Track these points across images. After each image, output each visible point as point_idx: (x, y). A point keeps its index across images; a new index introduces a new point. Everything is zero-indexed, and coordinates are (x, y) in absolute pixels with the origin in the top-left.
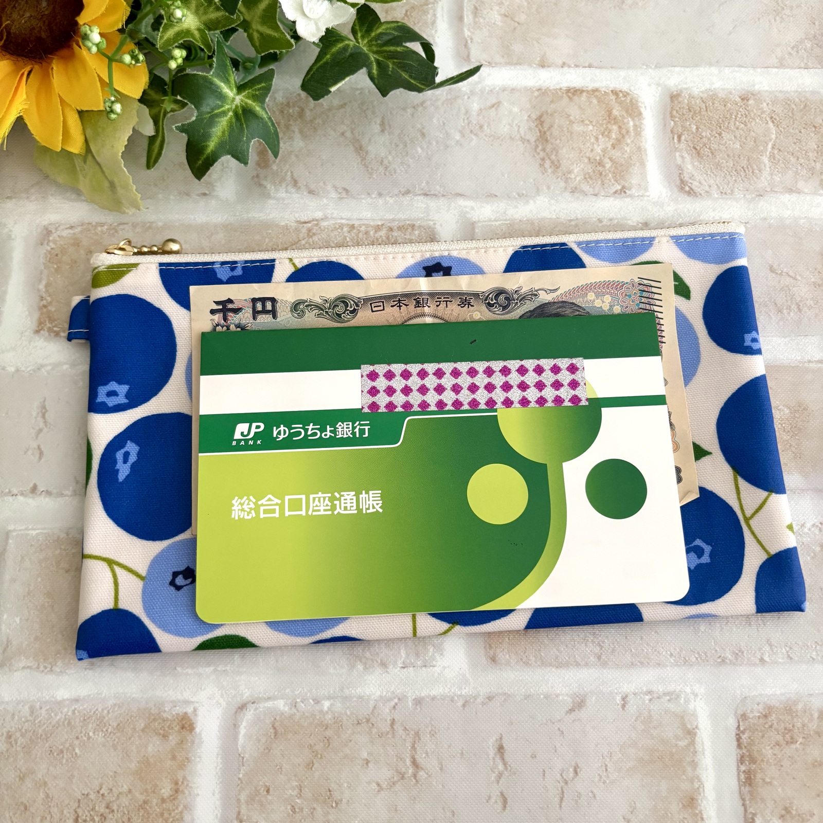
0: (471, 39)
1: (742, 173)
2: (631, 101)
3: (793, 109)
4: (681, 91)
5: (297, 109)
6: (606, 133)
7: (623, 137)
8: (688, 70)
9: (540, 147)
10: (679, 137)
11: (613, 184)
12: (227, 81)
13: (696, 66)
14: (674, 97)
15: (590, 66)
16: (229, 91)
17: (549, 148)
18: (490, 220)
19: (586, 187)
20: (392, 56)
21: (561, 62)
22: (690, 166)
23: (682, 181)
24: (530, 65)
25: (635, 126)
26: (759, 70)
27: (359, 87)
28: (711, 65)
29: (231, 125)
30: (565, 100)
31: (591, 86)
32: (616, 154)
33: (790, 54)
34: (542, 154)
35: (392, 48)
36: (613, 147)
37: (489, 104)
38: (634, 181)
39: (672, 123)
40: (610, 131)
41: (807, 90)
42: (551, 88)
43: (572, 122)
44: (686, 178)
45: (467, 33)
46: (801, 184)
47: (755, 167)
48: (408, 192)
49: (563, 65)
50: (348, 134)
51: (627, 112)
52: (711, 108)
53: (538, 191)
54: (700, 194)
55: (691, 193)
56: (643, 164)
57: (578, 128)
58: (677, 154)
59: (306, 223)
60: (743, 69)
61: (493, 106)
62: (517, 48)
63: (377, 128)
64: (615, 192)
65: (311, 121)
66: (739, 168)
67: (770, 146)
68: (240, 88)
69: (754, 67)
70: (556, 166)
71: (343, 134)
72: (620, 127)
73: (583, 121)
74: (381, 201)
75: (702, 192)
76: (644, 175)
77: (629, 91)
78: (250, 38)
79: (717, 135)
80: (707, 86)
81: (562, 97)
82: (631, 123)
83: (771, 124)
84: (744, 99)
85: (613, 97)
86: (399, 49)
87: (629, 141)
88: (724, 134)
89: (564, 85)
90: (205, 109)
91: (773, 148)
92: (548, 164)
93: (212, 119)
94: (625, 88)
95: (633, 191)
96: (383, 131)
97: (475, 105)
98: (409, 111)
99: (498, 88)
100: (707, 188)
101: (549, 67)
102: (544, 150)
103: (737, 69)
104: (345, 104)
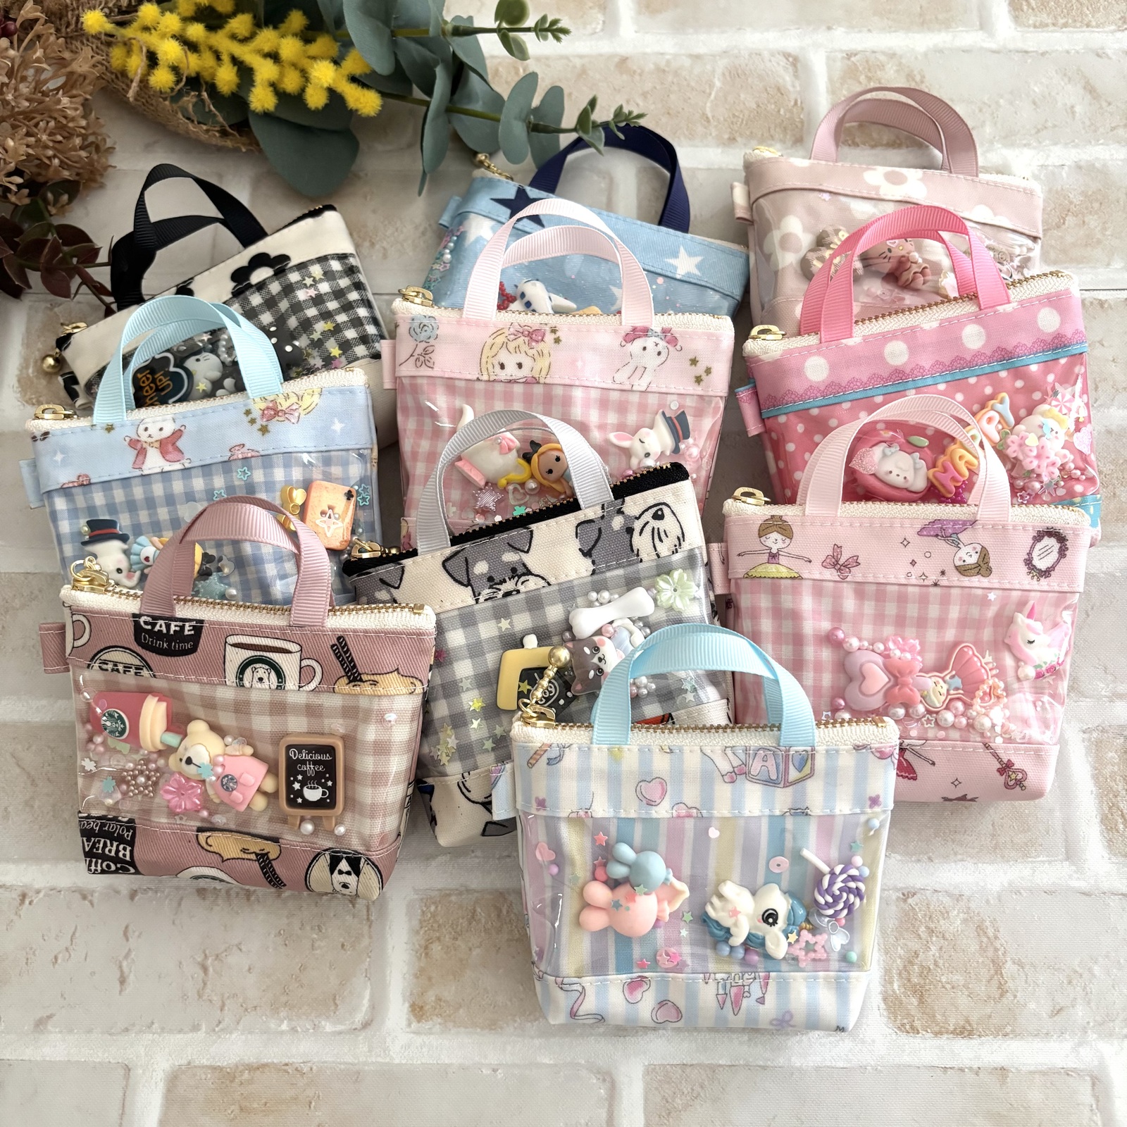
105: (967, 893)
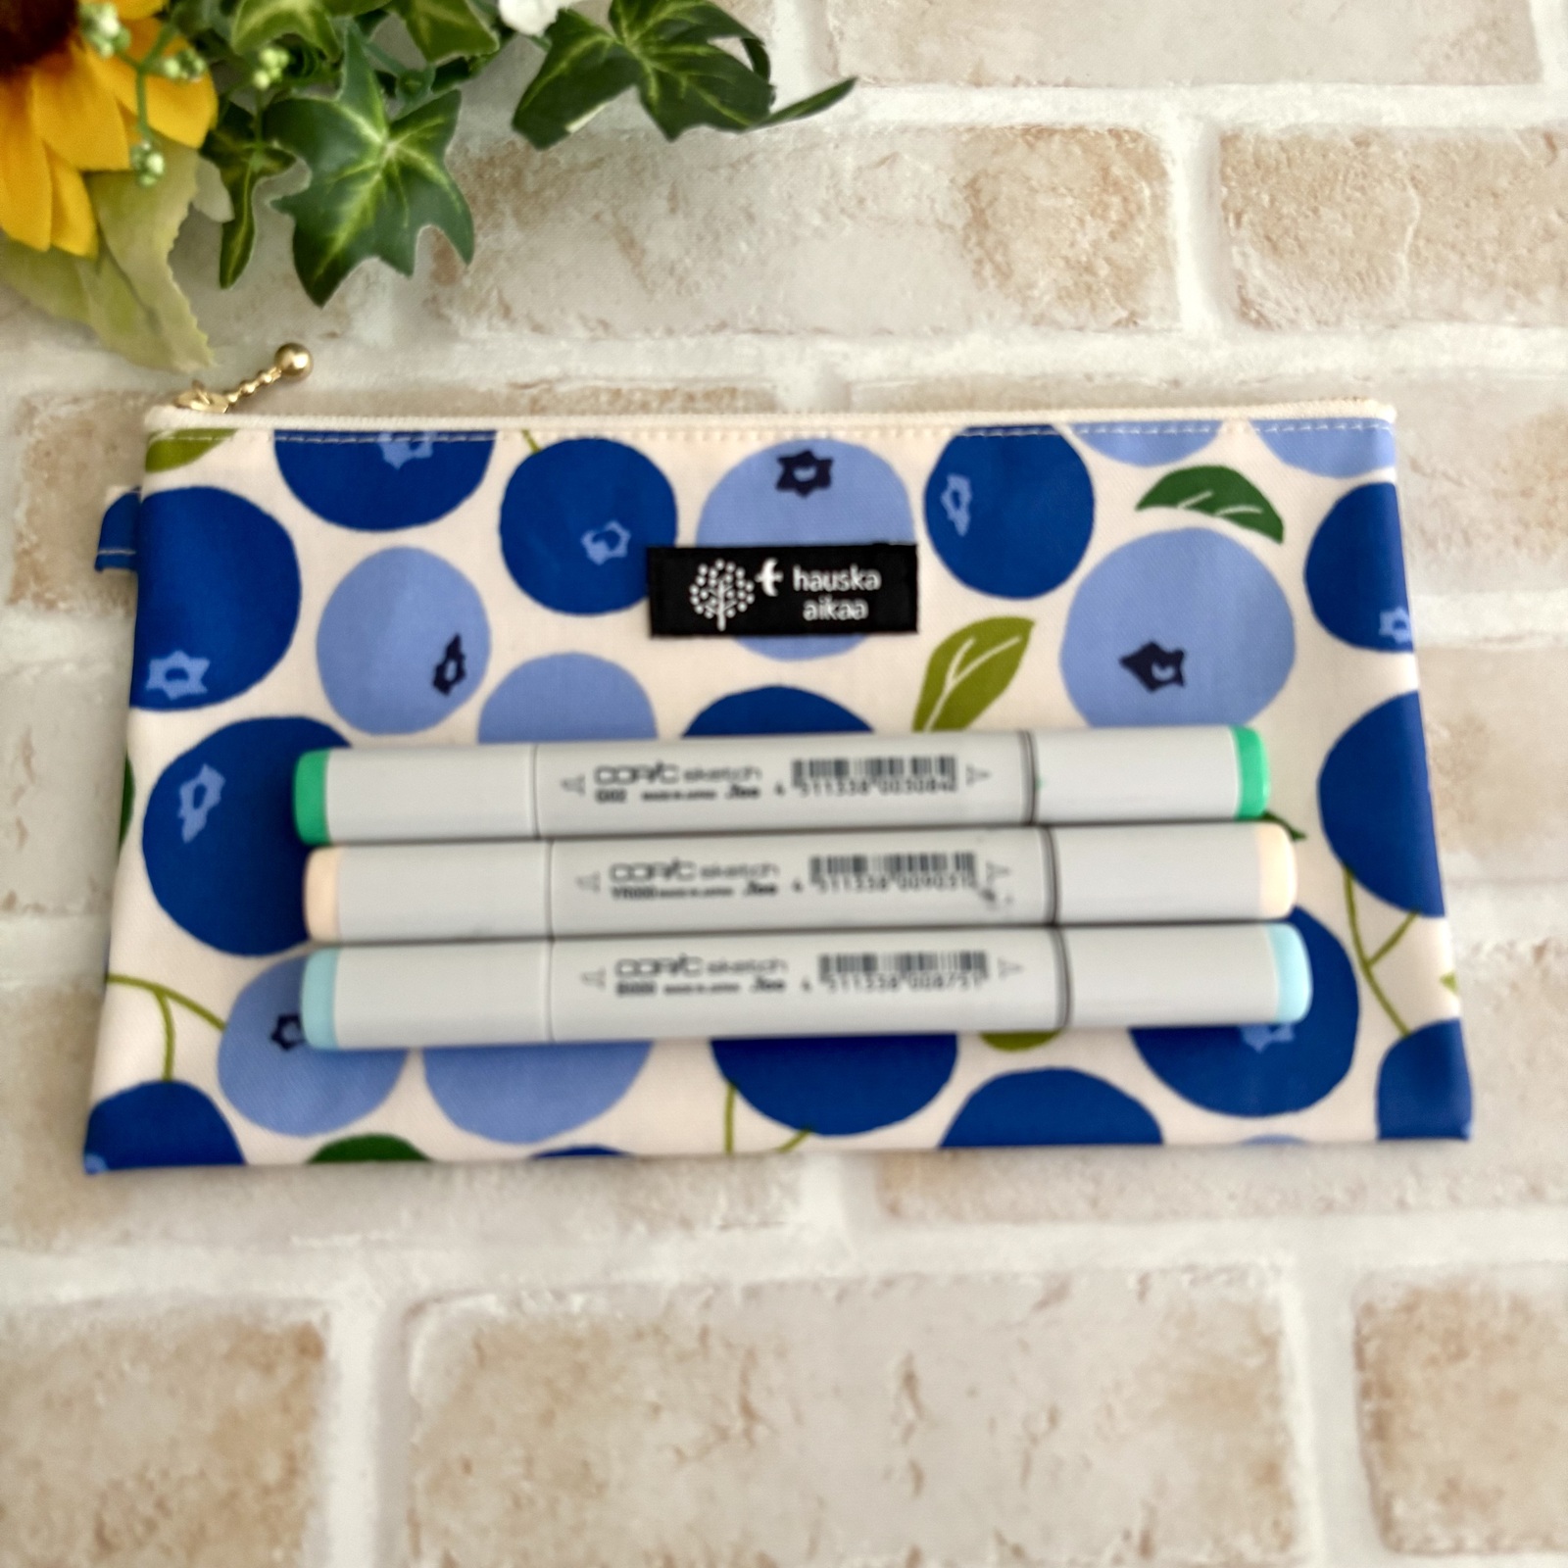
0: (841, 34)
1: (1358, 285)
2: (1146, 149)
3: (1454, 163)
4: (1242, 130)
5: (508, 170)
6: (1100, 211)
7: (1132, 217)
8: (1253, 89)
9: (974, 239)
10: (1238, 217)
11: (1113, 308)
12: (368, 111)
13: (1270, 80)
14: (1228, 141)
15: (1067, 84)
16: (373, 133)
17: (990, 240)
18: (880, 379)
19: (1061, 314)
20: (688, 63)
21: (1011, 77)
22: (1259, 272)
23: (1245, 302)
24: (953, 83)
25: (1155, 197)
26: (1389, 88)
27: (627, 127)
28: (1296, 77)
29: (378, 199)
30: (1021, 149)
31: (1070, 121)
32: (1118, 250)
33: (1448, 57)
34: (978, 253)
35: (687, 49)
36: (1113, 236)
37: (875, 157)
38: (1154, 301)
39: (1225, 190)
40: (1106, 207)
41: (1479, 124)
42: (995, 126)
43: (1033, 191)
44: (1252, 293)
45: (832, 22)
46: (1469, 305)
47: (1382, 272)
48: (722, 326)
49: (1017, 81)
50: (608, 217)
51: (1139, 169)
52: (1299, 161)
53: (970, 322)
54: (1279, 326)
55: (1261, 323)
56: (1169, 270)
57: (1045, 201)
58: (1235, 250)
59: (526, 386)
60: (1358, 86)
61: (882, 162)
62: (929, 48)
63: (661, 205)
64: (1118, 323)
65: (537, 193)
66: (1352, 275)
67: (1410, 230)
68: (396, 127)
69: (1379, 81)
70: (1004, 274)
71: (597, 217)
72: (1125, 200)
73: (1054, 189)
74: (670, 344)
75: (1283, 322)
76: (1171, 289)
77: (1141, 131)
78: (413, 28)
79: (1310, 213)
80: (1291, 119)
81: (1014, 143)
82: (1147, 192)
83: (1412, 192)
84: (1362, 142)
85: (1112, 142)
86: (701, 51)
87: (1142, 226)
88: (1323, 210)
89: (1019, 120)
90: (328, 165)
91: (1416, 235)
92: (988, 270)
93: (342, 187)
94: (1134, 123)
95: (1152, 321)
96: (673, 210)
97: (849, 159)
98: (724, 172)
99: (891, 128)
100: (1292, 314)
101: (989, 85)
102: (980, 244)
103: (1346, 86)
104: (601, 160)
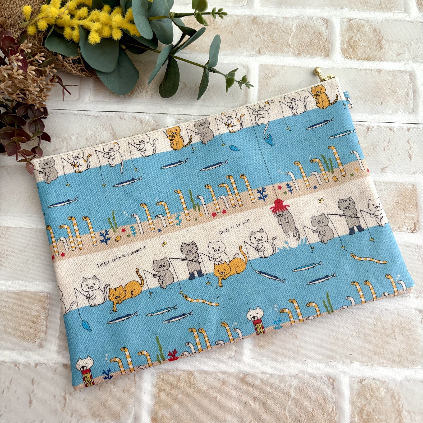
105: (388, 380)
